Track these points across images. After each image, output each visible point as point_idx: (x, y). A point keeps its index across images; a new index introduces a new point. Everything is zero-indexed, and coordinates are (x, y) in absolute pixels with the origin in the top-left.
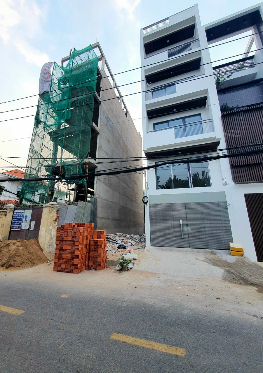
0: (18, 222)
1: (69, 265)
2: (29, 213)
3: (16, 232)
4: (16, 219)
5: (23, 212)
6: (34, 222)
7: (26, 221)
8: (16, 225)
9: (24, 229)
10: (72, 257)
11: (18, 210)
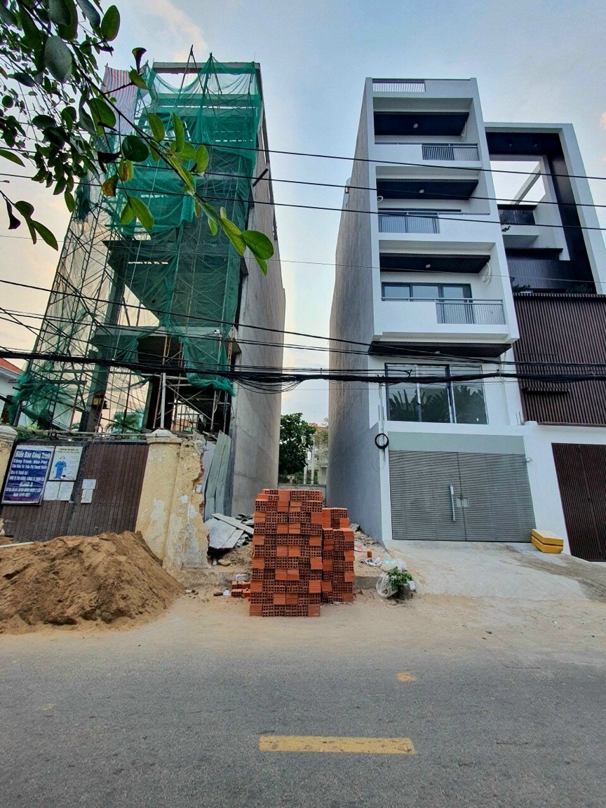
0: (30, 479)
1: (296, 596)
2: (74, 455)
3: (23, 508)
4: (21, 469)
5: (52, 450)
6: (94, 481)
7: (62, 477)
8: (22, 490)
9: (52, 502)
10: (302, 576)
11: (28, 444)
